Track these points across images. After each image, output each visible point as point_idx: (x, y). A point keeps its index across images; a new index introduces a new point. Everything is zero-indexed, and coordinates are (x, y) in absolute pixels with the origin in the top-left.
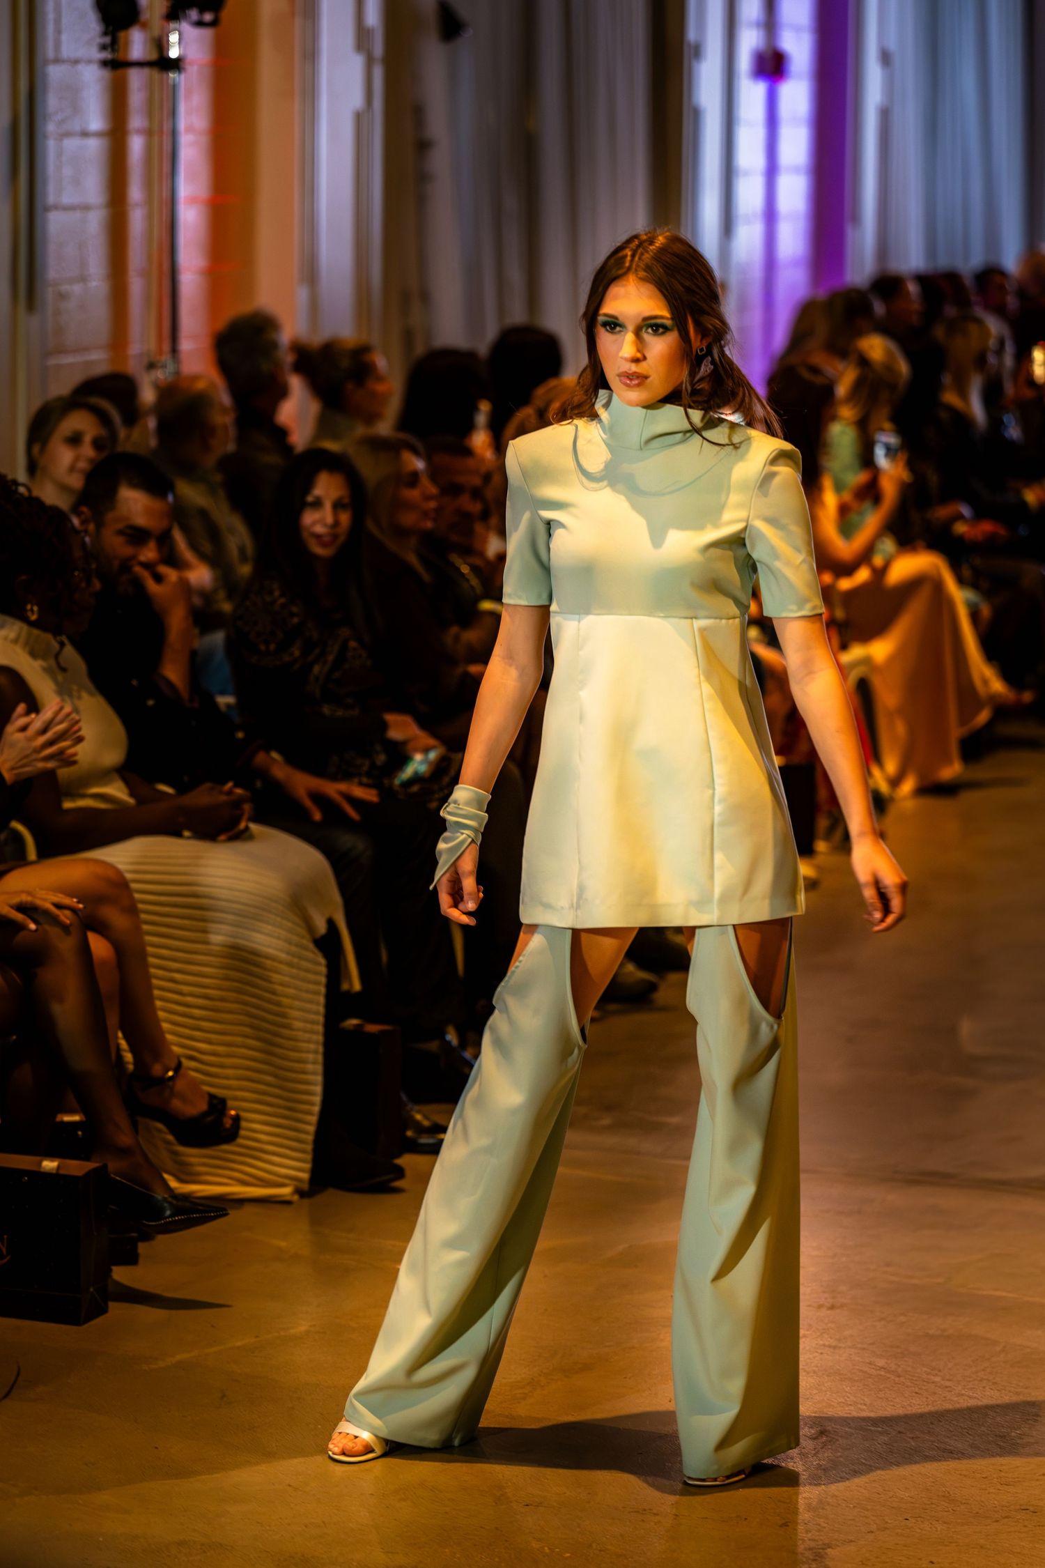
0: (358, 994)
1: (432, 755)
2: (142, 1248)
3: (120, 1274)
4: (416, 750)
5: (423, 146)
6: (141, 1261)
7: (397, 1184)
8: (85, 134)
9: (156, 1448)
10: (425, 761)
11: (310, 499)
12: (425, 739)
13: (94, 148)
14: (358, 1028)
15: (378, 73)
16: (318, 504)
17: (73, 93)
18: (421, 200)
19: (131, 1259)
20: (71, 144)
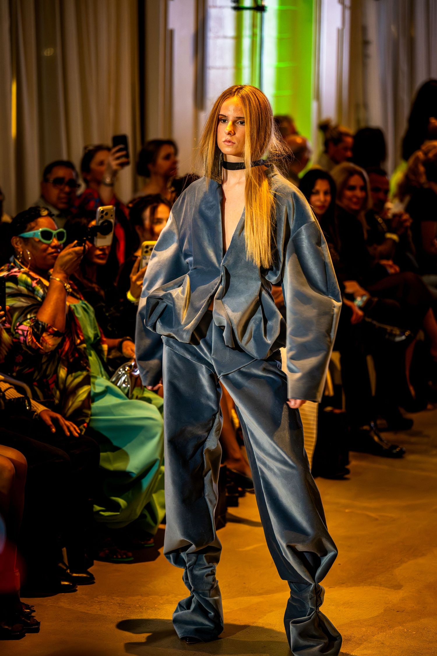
0: (332, 397)
1: (365, 298)
2: (240, 500)
3: (231, 511)
4: (358, 296)
5: (366, 43)
6: (240, 505)
7: (347, 476)
8: (225, 37)
9: (245, 583)
10: (362, 301)
11: (314, 191)
12: (362, 291)
13: (230, 44)
14: (331, 412)
15: (348, 13)
16: (317, 193)
17: (220, 20)
18: (365, 65)
19: (236, 504)
20: (220, 42)
